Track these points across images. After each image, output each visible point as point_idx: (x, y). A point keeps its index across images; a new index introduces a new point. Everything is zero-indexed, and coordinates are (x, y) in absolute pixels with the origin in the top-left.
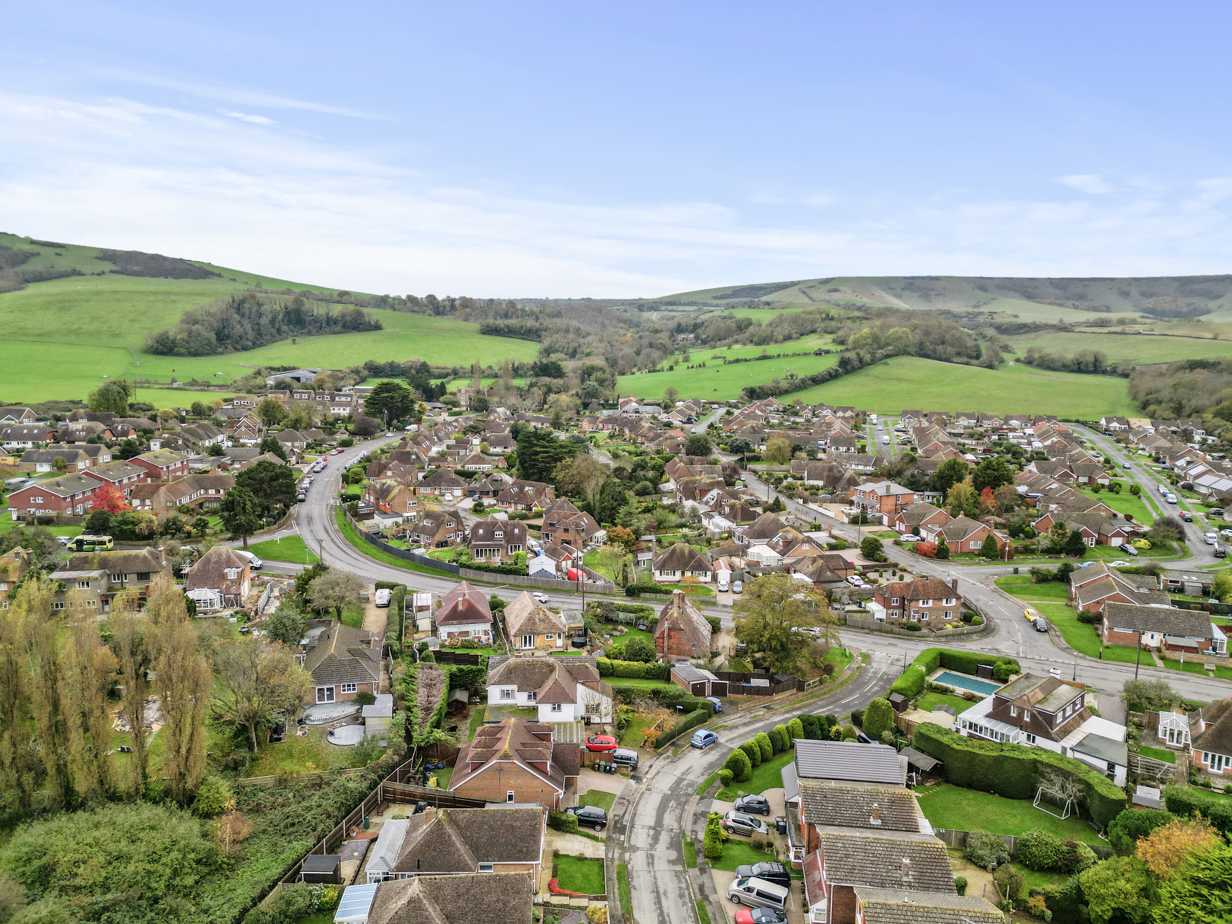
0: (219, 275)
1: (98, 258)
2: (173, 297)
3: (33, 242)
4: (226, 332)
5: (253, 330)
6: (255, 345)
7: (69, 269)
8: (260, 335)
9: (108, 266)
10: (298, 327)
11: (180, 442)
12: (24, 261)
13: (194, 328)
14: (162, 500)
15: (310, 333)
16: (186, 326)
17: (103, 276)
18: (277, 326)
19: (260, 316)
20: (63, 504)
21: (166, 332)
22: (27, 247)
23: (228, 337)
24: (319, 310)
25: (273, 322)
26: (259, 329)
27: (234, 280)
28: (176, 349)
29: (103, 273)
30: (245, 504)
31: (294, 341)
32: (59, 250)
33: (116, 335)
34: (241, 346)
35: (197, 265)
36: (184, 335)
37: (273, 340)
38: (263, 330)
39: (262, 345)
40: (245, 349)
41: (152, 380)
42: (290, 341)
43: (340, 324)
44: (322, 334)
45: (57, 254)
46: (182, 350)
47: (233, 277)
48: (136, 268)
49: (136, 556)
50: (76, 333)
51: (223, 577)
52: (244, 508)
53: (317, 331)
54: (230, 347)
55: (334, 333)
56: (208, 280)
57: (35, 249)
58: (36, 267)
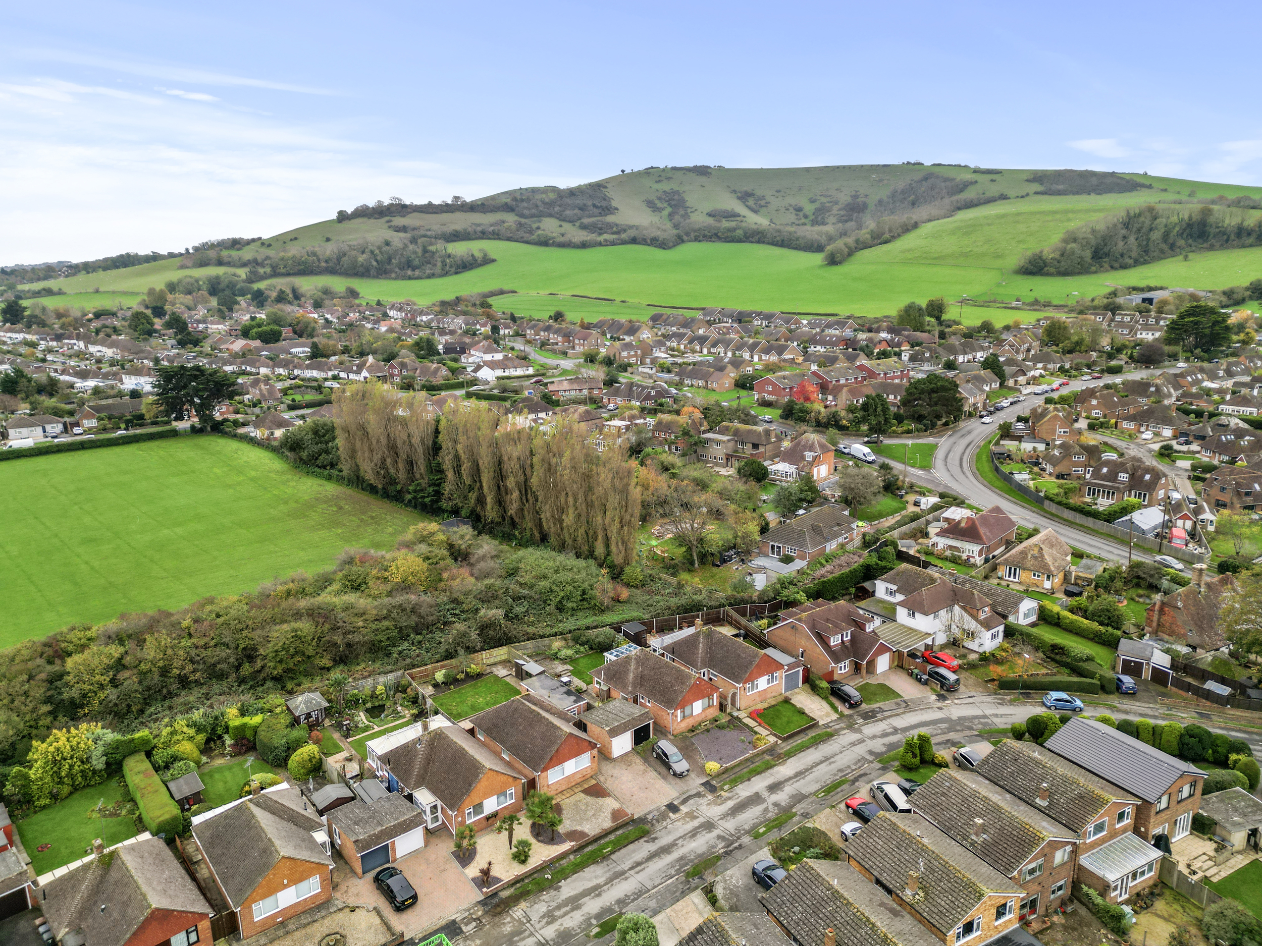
0: (1150, 187)
1: (1027, 180)
2: (1071, 215)
3: (976, 171)
4: (1106, 250)
5: (1139, 246)
6: (1137, 263)
7: (997, 195)
8: (1146, 252)
9: (1037, 187)
10: (1200, 241)
12: (961, 191)
13: (1070, 246)
14: (844, 398)
15: (1211, 248)
16: (1062, 245)
17: (1027, 198)
19: (1152, 230)
20: (783, 393)
21: (1041, 252)
22: (969, 177)
23: (1107, 255)
24: (1231, 219)
25: (1166, 236)
26: (1147, 245)
27: (1165, 190)
28: (1045, 269)
29: (1028, 195)
30: (877, 407)
31: (1186, 258)
32: (994, 177)
33: (999, 257)
34: (1120, 264)
35: (1128, 177)
36: (1057, 255)
37: (1162, 256)
38: (1151, 245)
39: (1145, 262)
40: (1124, 267)
41: (999, 299)
42: (1181, 257)
43: (1254, 236)
44: (1227, 248)
45: (992, 181)
46: (1052, 270)
47: (1164, 187)
48: (1061, 187)
51: (803, 458)
53: (1222, 245)
54: (1106, 266)
55: (1243, 246)
56: (1134, 193)
57: (974, 177)
58: (970, 194)
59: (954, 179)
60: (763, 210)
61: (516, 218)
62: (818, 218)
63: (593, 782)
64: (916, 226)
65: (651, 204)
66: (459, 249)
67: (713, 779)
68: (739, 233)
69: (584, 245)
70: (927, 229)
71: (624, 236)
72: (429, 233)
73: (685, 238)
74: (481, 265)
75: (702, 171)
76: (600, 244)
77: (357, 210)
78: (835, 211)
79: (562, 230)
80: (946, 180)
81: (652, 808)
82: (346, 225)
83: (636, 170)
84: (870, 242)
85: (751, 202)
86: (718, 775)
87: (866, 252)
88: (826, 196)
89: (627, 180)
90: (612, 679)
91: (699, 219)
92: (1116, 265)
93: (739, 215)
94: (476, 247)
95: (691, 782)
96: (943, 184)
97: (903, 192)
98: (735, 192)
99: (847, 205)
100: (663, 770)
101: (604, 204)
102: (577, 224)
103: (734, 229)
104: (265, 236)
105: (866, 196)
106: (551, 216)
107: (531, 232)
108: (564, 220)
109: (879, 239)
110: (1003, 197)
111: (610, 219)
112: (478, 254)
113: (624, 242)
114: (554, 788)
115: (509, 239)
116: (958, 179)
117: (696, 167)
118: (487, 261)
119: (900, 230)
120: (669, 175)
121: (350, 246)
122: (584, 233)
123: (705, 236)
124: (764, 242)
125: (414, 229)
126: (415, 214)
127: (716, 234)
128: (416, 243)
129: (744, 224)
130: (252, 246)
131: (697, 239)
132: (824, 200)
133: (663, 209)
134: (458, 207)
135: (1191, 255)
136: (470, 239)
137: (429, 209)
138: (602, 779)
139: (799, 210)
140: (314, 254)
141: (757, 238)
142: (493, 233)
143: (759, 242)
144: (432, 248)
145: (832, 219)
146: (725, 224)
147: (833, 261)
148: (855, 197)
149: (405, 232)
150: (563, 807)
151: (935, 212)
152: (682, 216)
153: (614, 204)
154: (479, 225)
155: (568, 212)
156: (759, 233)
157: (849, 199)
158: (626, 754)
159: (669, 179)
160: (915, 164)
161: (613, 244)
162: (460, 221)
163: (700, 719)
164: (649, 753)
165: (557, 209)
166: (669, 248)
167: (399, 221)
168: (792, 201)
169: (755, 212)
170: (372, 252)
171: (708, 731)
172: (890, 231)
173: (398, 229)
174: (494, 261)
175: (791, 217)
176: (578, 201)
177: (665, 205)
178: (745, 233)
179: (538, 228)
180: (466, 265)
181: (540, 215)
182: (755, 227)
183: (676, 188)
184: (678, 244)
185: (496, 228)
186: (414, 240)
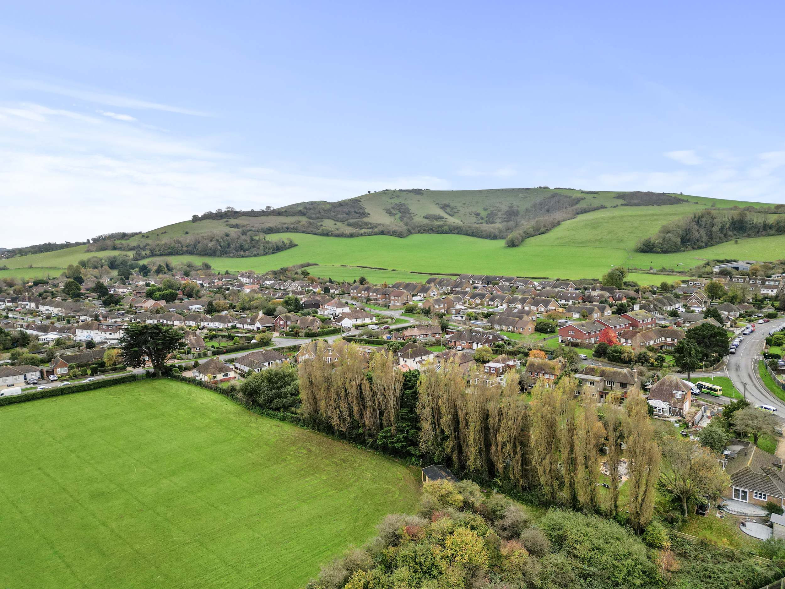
0: (687, 201)
1: (615, 198)
2: (656, 217)
3: (583, 192)
4: (688, 237)
5: (707, 235)
6: (707, 245)
7: (599, 205)
8: (712, 238)
9: (621, 201)
10: (741, 232)
11: (652, 306)
12: (577, 203)
13: (667, 236)
14: (638, 341)
15: (749, 236)
16: (662, 235)
17: (617, 208)
18: (725, 232)
19: (713, 225)
20: (585, 337)
21: (650, 239)
22: (579, 195)
23: (689, 240)
24: (758, 220)
25: (721, 229)
26: (711, 234)
27: (697, 203)
28: (654, 249)
29: (617, 206)
30: (691, 351)
31: (736, 242)
32: (595, 195)
33: (621, 242)
34: (697, 245)
35: (673, 196)
36: (661, 240)
37: (720, 241)
38: (714, 235)
39: (712, 245)
40: (700, 248)
41: (638, 268)
42: (733, 242)
43: (775, 229)
44: (759, 236)
45: (594, 198)
46: (658, 250)
47: (696, 201)
48: (636, 201)
49: (621, 373)
50: (599, 241)
51: (673, 396)
52: (690, 353)
53: (755, 235)
54: (689, 247)
55: (769, 235)
56: (679, 205)
57: (583, 195)
58: (582, 205)
59: (570, 197)
60: (456, 215)
61: (307, 219)
62: (490, 219)
64: (559, 223)
65: (388, 212)
66: (273, 238)
68: (446, 228)
69: (352, 236)
70: (566, 224)
71: (376, 230)
72: (253, 229)
73: (412, 231)
74: (289, 248)
75: (418, 192)
76: (362, 235)
77: (205, 215)
78: (500, 214)
79: (337, 226)
80: (566, 197)
82: (198, 224)
83: (377, 191)
84: (533, 233)
85: (448, 210)
87: (532, 238)
88: (493, 207)
89: (371, 197)
91: (419, 219)
92: (696, 247)
93: (443, 218)
94: (285, 237)
96: (565, 200)
97: (540, 204)
98: (438, 204)
99: (506, 212)
101: (361, 211)
102: (346, 223)
103: (443, 226)
104: (144, 231)
105: (518, 206)
106: (329, 218)
107: (317, 228)
108: (337, 221)
109: (539, 231)
110: (603, 207)
111: (366, 220)
112: (286, 241)
113: (376, 234)
115: (303, 232)
116: (574, 197)
117: (413, 190)
118: (292, 245)
119: (550, 226)
120: (398, 194)
121: (203, 237)
122: (350, 228)
123: (424, 230)
124: (461, 234)
125: (243, 226)
126: (243, 217)
127: (432, 229)
128: (246, 234)
129: (448, 223)
130: (135, 237)
131: (419, 232)
132: (492, 209)
133: (396, 214)
134: (269, 213)
135: (739, 241)
136: (279, 232)
137: (252, 214)
139: (478, 215)
140: (179, 242)
141: (457, 231)
142: (294, 228)
143: (458, 233)
144: (256, 238)
145: (498, 220)
146: (436, 223)
147: (512, 244)
148: (511, 207)
149: (238, 228)
151: (565, 216)
152: (409, 218)
153: (367, 211)
154: (284, 224)
155: (339, 216)
156: (457, 228)
157: (507, 208)
159: (398, 196)
160: (544, 188)
161: (370, 235)
162: (272, 222)
165: (333, 214)
166: (404, 237)
167: (233, 221)
168: (474, 210)
169: (452, 216)
170: (218, 241)
172: (545, 226)
173: (233, 226)
174: (296, 245)
175: (473, 219)
176: (345, 209)
177: (397, 212)
178: (449, 228)
179: (321, 225)
180: (279, 248)
181: (322, 218)
182: (455, 224)
183: (403, 202)
184: (409, 235)
185: (295, 226)
186: (244, 233)
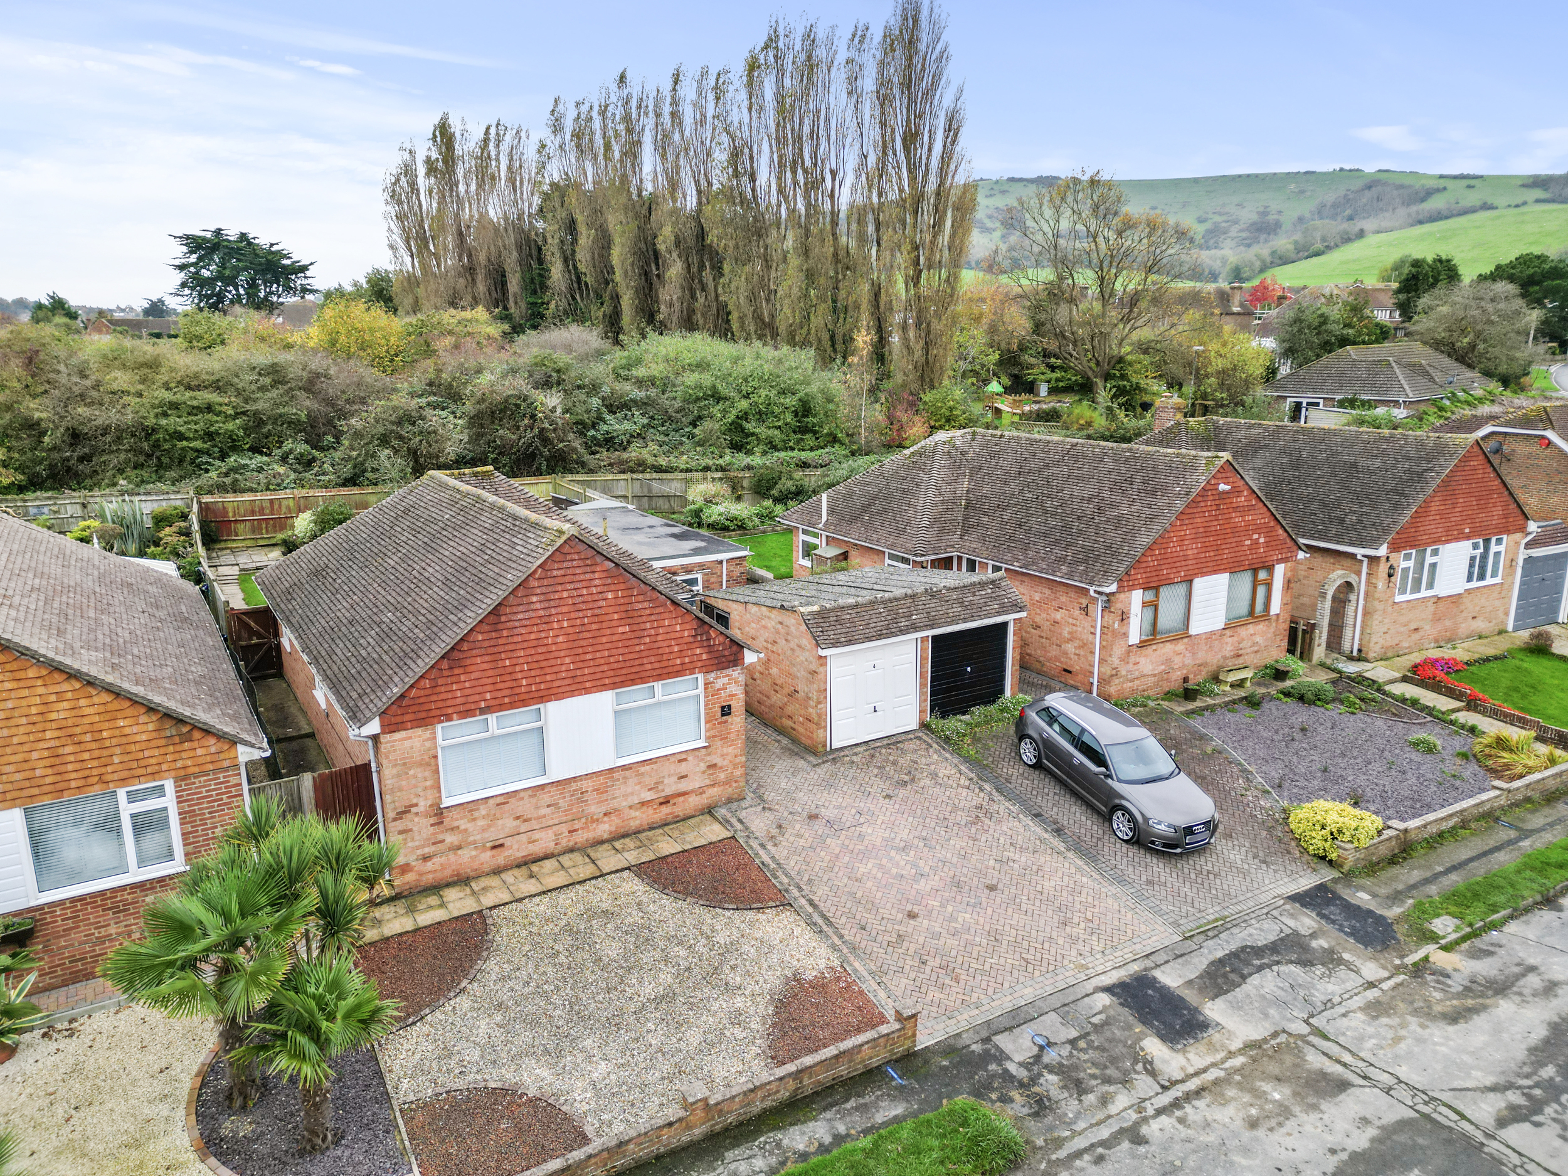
1: (1523, 186)
7: (1478, 204)
9: (1539, 193)
12: (1424, 199)
17: (1522, 208)
22: (1432, 184)
29: (1525, 203)
32: (1472, 182)
45: (1469, 187)
57: (1442, 183)
58: (1436, 203)
59: (1410, 186)
62: (1210, 240)
63: (713, 832)
64: (1361, 234)
67: (1348, 877)
70: (1377, 239)
78: (1234, 232)
80: (1401, 187)
81: (1027, 993)
84: (1293, 256)
86: (1373, 867)
88: (1220, 214)
90: (854, 519)
95: (1233, 883)
96: (1395, 193)
97: (1335, 205)
99: (1252, 224)
100: (1075, 817)
105: (1280, 212)
109: (1307, 251)
110: (1486, 207)
114: (476, 829)
119: (1338, 241)
120: (1006, 187)
132: (1217, 218)
138: (759, 823)
145: (1228, 243)
148: (1264, 214)
150: (501, 937)
151: (1385, 224)
157: (1255, 217)
158: (893, 741)
159: (1003, 192)
160: (1350, 171)
163: (1213, 658)
164: (1000, 749)
171: (1252, 702)
172: (1324, 240)
